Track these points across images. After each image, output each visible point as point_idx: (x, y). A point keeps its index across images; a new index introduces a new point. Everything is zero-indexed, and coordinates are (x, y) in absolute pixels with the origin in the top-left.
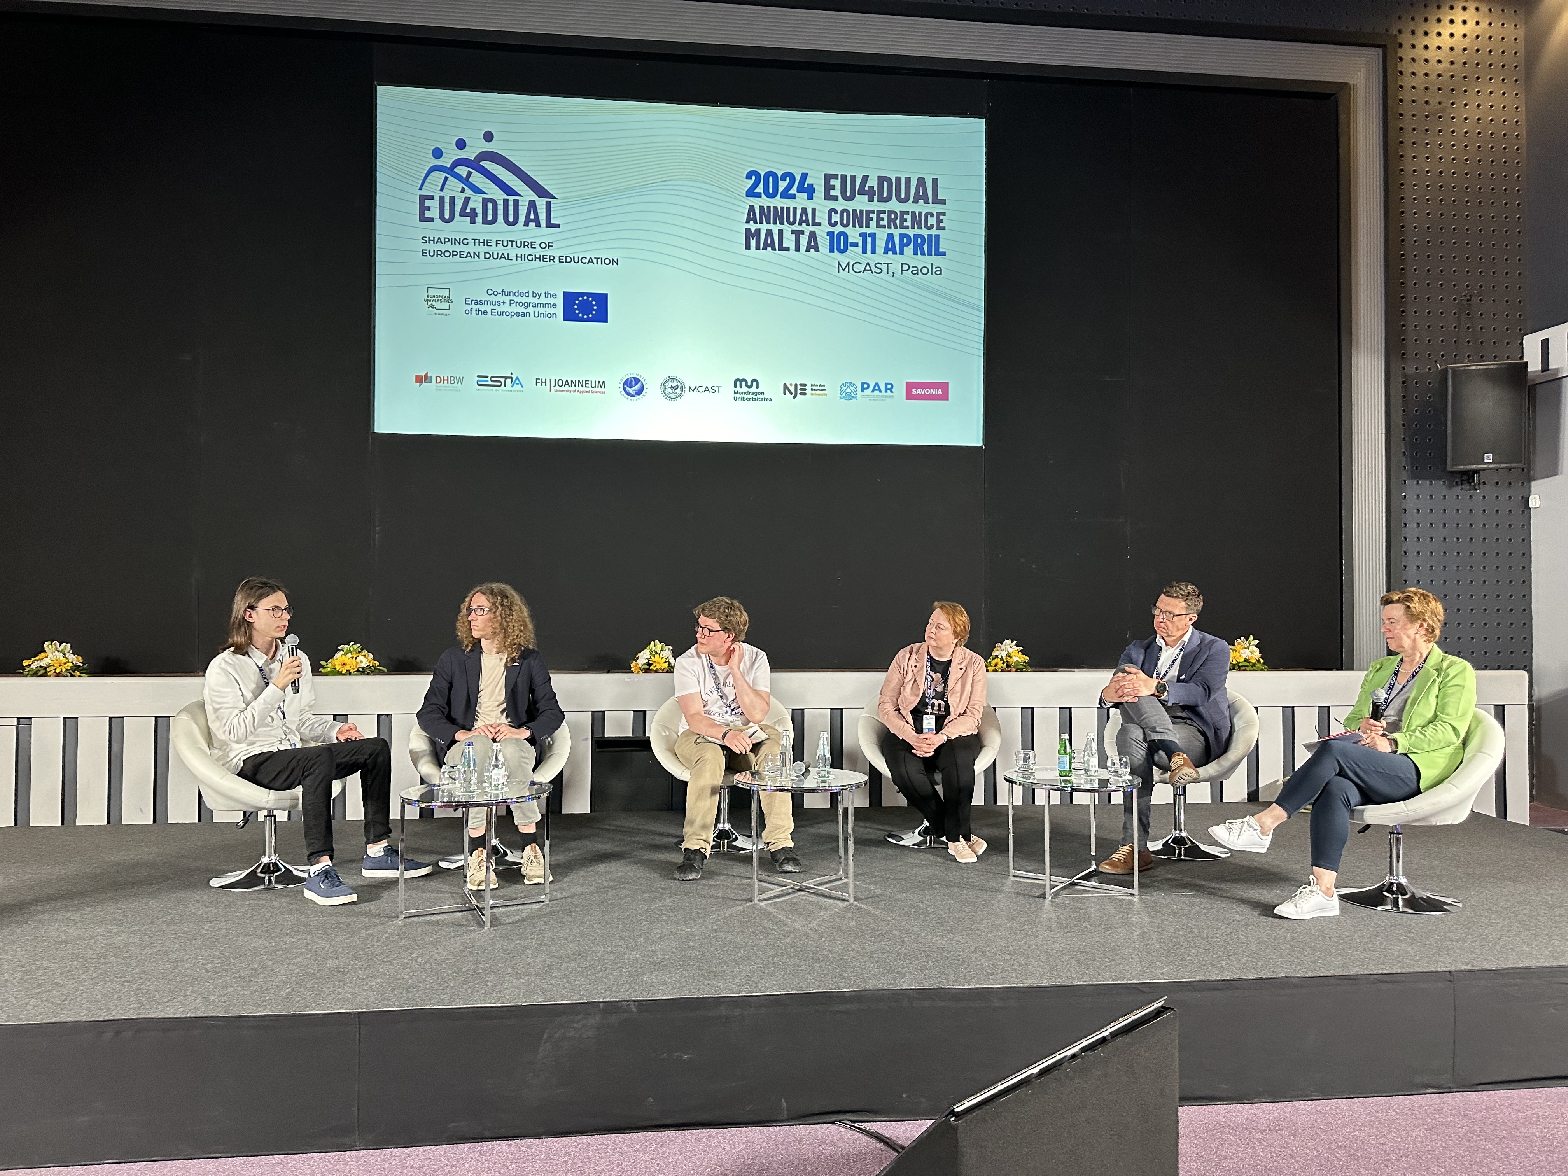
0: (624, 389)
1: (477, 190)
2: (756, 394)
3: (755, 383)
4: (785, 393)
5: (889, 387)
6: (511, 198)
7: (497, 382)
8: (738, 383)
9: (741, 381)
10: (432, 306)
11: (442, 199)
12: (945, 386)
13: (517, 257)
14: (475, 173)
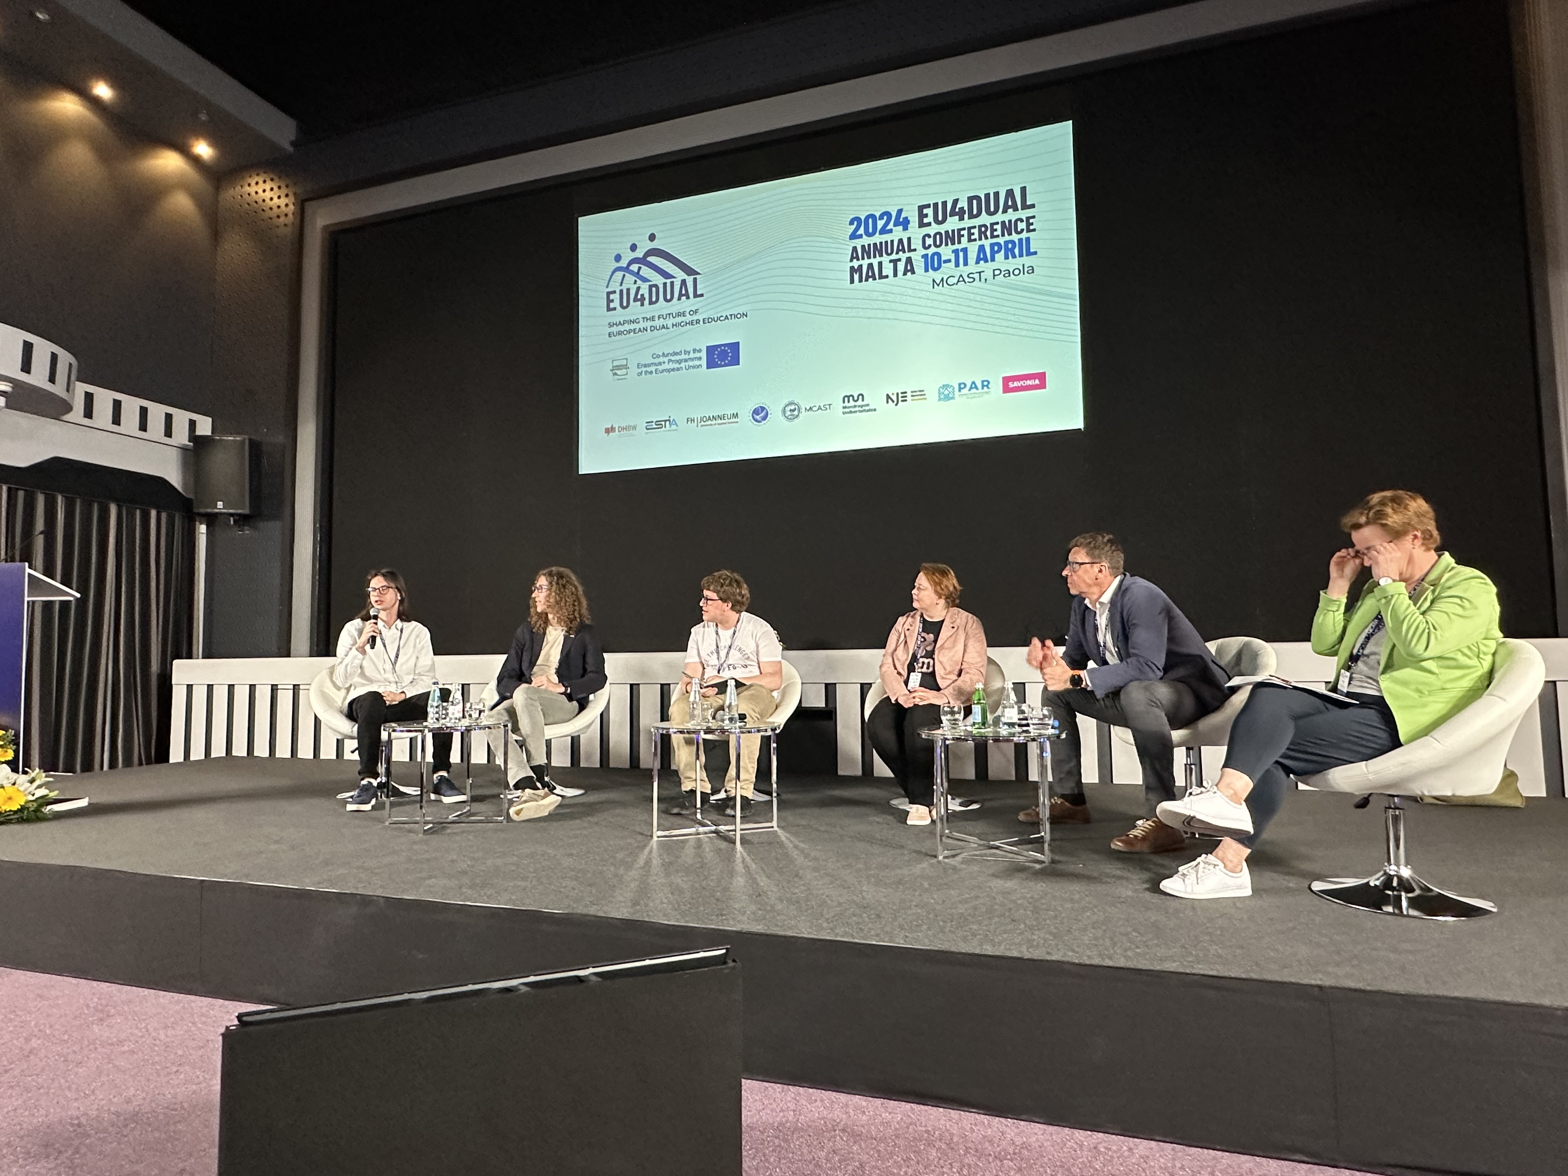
0: (753, 417)
1: (645, 280)
2: (862, 406)
3: (860, 397)
4: (888, 402)
5: (986, 384)
6: (668, 281)
7: (659, 424)
8: (846, 399)
9: (848, 397)
10: (615, 374)
11: (621, 291)
12: (1042, 377)
13: (673, 325)
14: (644, 268)
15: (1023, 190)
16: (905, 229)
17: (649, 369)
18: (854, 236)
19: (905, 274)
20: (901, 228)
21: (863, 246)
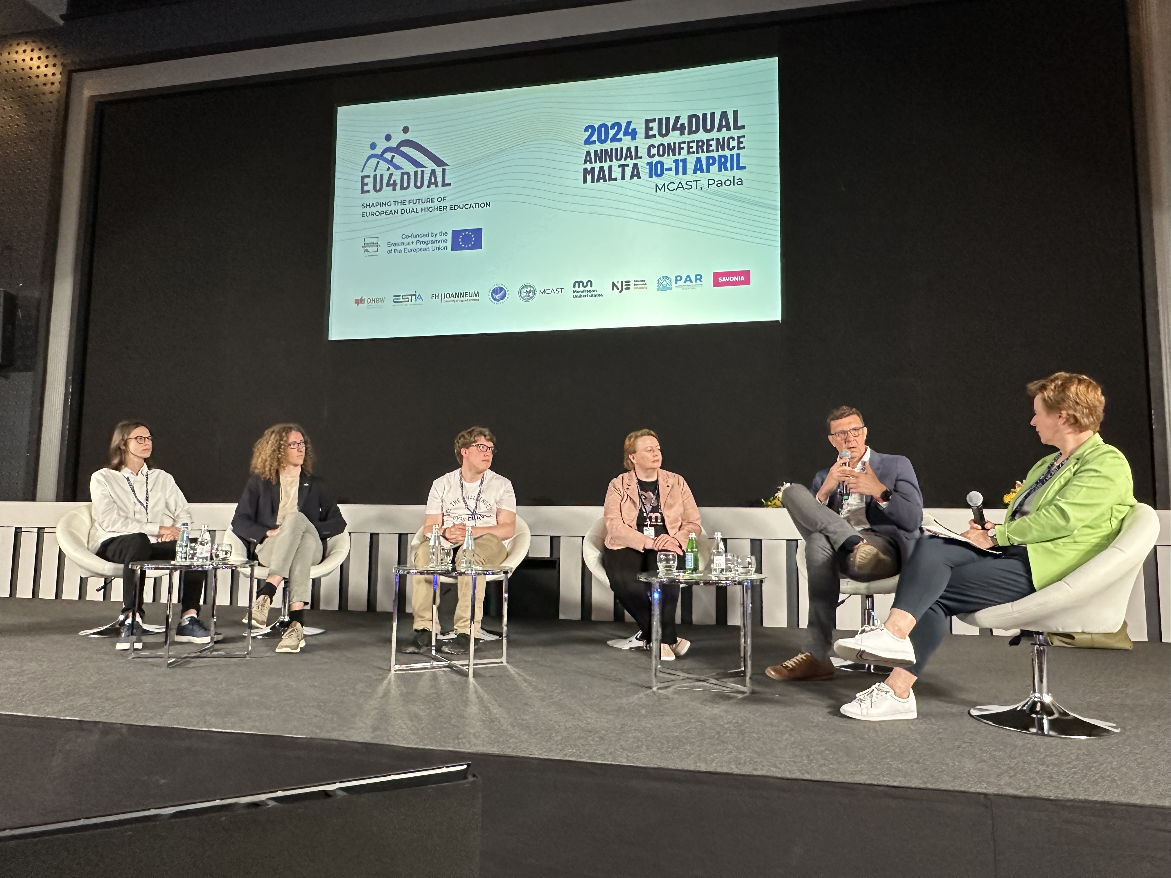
0: (492, 295)
1: (397, 167)
2: (590, 291)
3: (589, 283)
4: (613, 289)
5: (699, 278)
6: (419, 170)
7: (406, 298)
8: (577, 284)
9: (579, 283)
10: (367, 251)
11: (375, 177)
12: (747, 274)
13: (422, 210)
14: (396, 156)
15: (736, 113)
16: (633, 138)
17: (398, 248)
18: (588, 142)
19: (632, 178)
20: (629, 137)
21: (596, 152)
